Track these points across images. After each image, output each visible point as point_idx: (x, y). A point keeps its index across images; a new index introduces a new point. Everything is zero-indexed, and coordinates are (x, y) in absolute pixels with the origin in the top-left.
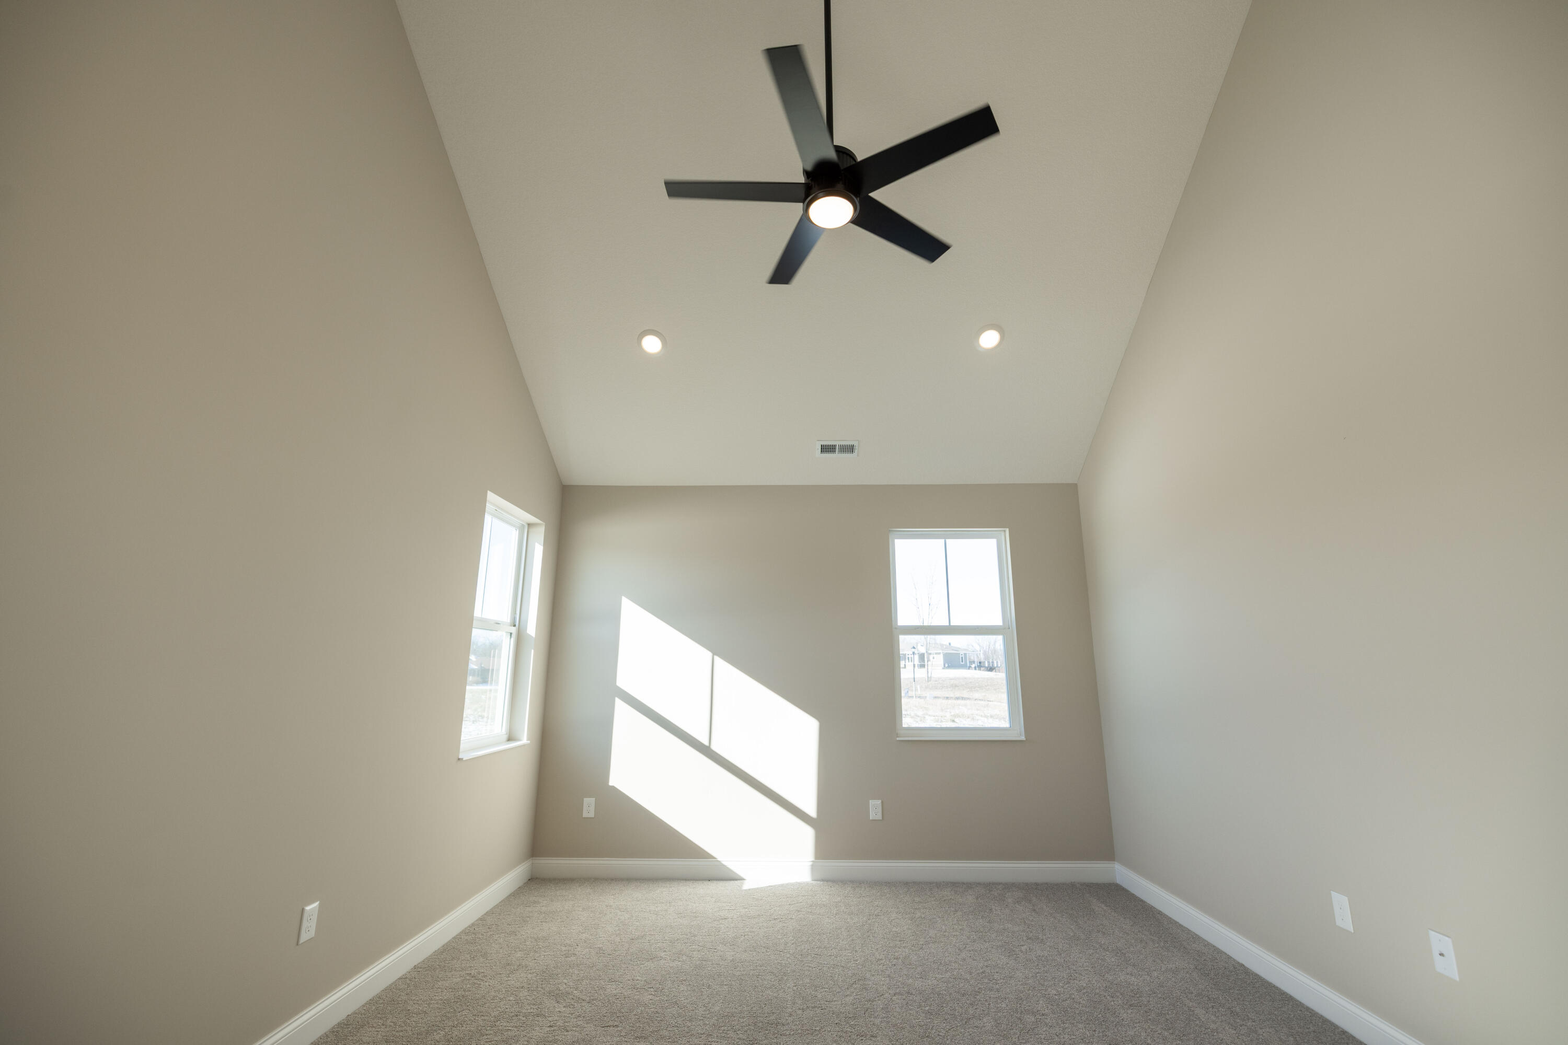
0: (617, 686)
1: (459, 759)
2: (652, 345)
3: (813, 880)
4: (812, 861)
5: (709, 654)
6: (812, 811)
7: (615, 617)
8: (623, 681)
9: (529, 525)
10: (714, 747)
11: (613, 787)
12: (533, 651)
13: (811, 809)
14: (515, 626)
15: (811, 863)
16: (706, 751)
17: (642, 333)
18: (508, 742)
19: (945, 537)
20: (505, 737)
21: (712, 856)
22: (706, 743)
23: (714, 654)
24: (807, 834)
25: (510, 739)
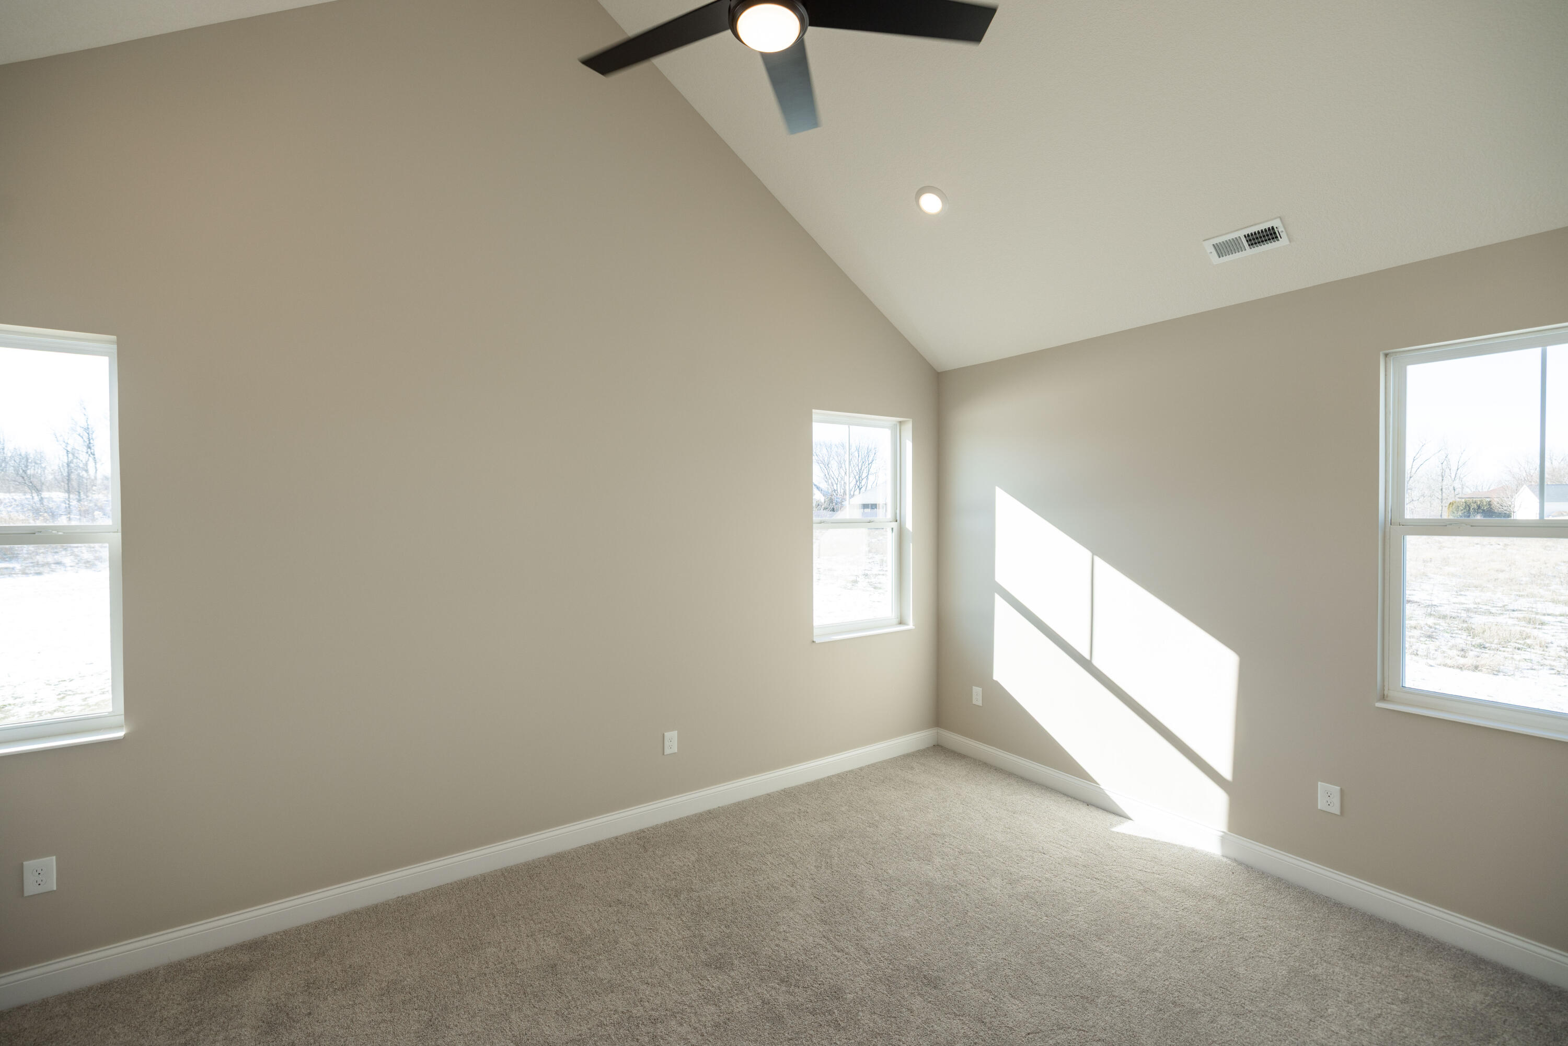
0: (996, 582)
1: (813, 642)
2: (931, 204)
3: (1223, 856)
4: (1223, 832)
5: (1087, 554)
6: (1227, 772)
7: (989, 509)
8: (1002, 577)
9: (900, 422)
10: (1096, 662)
11: (997, 682)
12: (911, 544)
13: (1226, 770)
14: (896, 521)
15: (1222, 834)
16: (1087, 664)
17: (918, 191)
18: (899, 625)
19: (1543, 343)
20: (896, 621)
21: (1093, 779)
22: (1087, 656)
23: (1095, 552)
24: (1219, 800)
25: (901, 623)
